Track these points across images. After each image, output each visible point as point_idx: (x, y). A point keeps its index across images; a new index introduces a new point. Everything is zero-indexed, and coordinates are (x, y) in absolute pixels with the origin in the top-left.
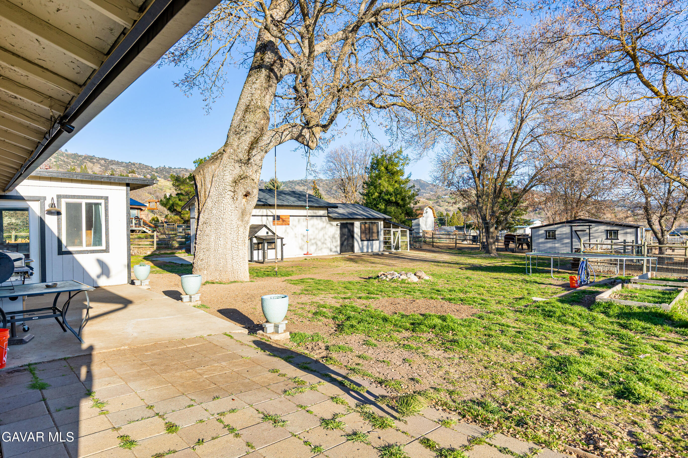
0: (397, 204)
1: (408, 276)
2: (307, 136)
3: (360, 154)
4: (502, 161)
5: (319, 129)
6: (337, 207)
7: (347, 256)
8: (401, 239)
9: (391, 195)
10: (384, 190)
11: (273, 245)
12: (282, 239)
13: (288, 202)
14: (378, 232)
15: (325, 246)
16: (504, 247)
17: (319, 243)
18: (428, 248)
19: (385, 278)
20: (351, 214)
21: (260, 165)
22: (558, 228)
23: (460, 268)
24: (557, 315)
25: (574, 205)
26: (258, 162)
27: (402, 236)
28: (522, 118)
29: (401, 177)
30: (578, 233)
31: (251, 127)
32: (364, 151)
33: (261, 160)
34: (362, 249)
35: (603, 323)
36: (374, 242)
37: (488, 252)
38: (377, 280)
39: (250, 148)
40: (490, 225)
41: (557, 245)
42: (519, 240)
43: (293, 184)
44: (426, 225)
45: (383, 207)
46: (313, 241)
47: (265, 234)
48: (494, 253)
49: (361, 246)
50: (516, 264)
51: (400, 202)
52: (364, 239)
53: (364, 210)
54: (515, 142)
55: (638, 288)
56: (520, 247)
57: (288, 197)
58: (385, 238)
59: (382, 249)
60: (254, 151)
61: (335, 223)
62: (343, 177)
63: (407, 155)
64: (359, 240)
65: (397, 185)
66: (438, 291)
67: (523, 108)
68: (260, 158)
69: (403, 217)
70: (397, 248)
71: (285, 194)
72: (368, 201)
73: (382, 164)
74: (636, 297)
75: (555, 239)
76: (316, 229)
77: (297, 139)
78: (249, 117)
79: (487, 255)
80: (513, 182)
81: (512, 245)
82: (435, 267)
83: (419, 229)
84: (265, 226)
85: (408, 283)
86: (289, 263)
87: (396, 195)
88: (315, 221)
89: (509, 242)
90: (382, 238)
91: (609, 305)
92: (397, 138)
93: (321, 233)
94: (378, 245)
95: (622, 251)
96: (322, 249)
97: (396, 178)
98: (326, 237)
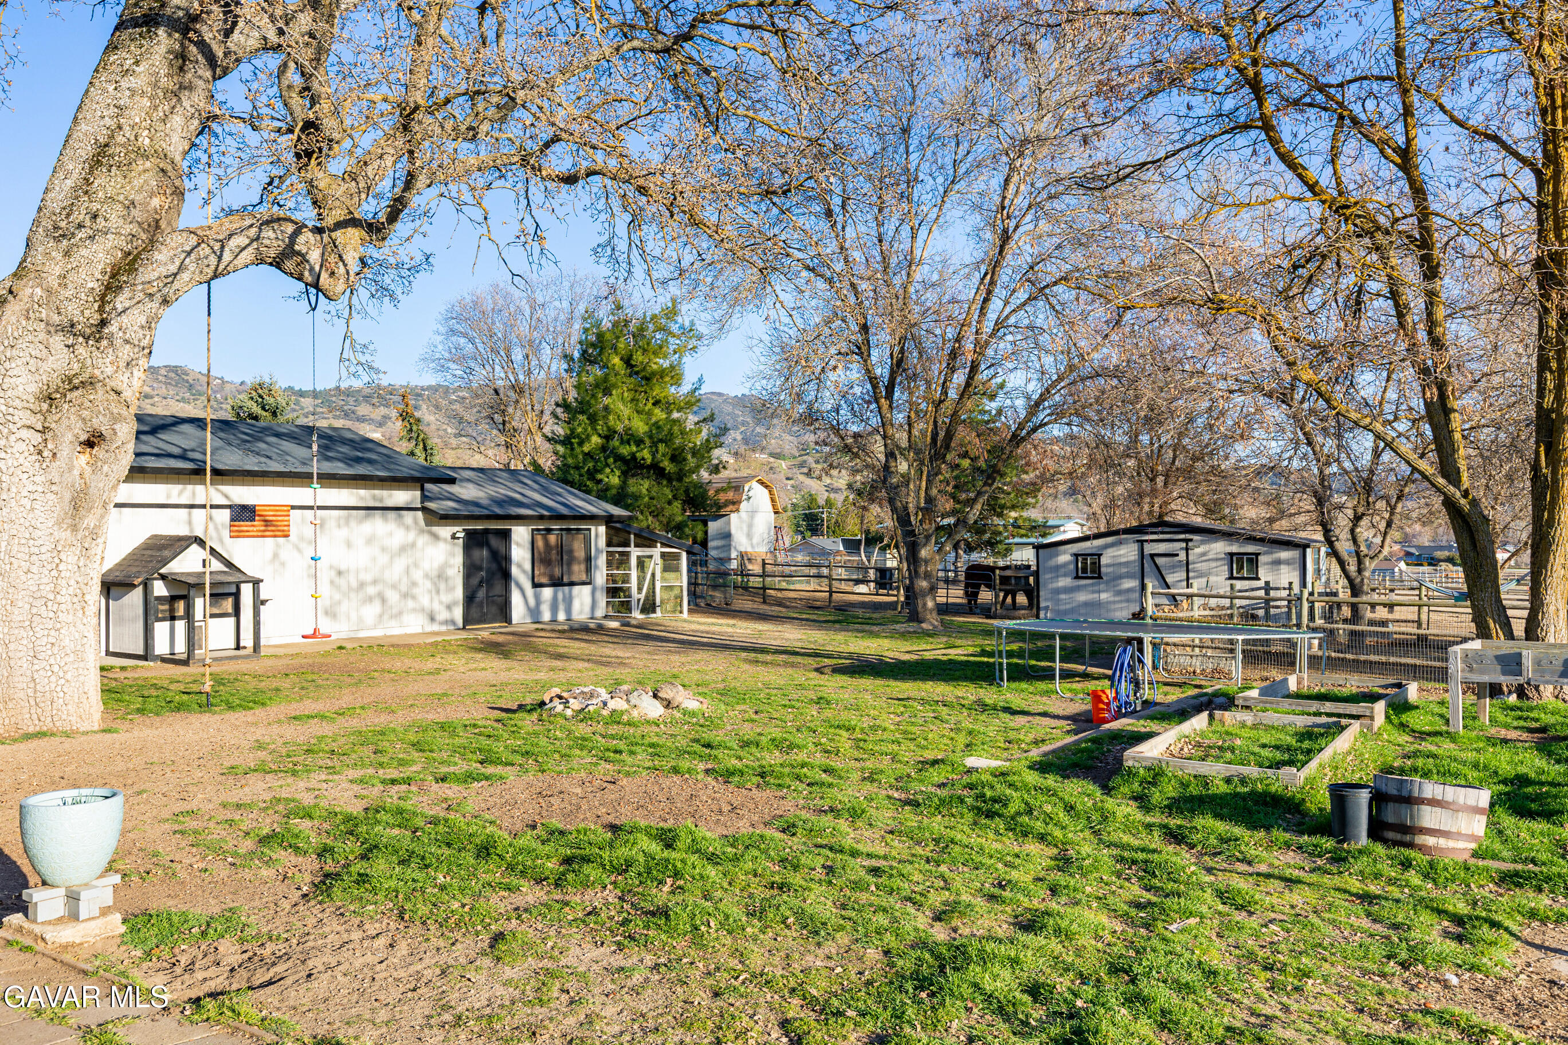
0: (656, 471)
1: (633, 702)
2: (314, 256)
3: (553, 314)
4: (953, 355)
5: (353, 235)
6: (452, 481)
7: (485, 634)
8: (663, 579)
9: (639, 442)
10: (620, 428)
11: (228, 605)
12: (256, 583)
13: (285, 463)
14: (588, 559)
15: (411, 604)
16: (964, 601)
17: (393, 597)
18: (748, 605)
19: (560, 708)
20: (500, 502)
21: (145, 342)
22: (1107, 546)
23: (817, 670)
24: (1012, 809)
25: (1160, 480)
26: (135, 334)
27: (666, 569)
28: (1005, 231)
29: (673, 390)
30: (1160, 561)
31: (113, 218)
32: (565, 304)
33: (149, 326)
34: (534, 613)
35: (1127, 829)
36: (576, 589)
37: (915, 617)
38: (535, 716)
39: (108, 288)
40: (921, 539)
41: (1104, 596)
42: (1005, 580)
43: (351, 400)
44: (749, 536)
45: (615, 480)
46: (371, 590)
47: (199, 569)
48: (932, 620)
49: (532, 602)
50: (983, 653)
51: (667, 465)
52: (544, 580)
53: (545, 490)
54: (986, 300)
55: (1249, 723)
56: (1009, 600)
57: (287, 445)
58: (611, 578)
59: (600, 613)
60: (121, 298)
61: (445, 531)
62: (500, 383)
63: (692, 323)
64: (527, 585)
65: (659, 414)
66: (708, 746)
67: (1007, 202)
68: (142, 320)
69: (676, 511)
70: (649, 607)
71: (278, 435)
72: (570, 461)
73: (614, 348)
74: (1232, 750)
75: (1100, 577)
76: (383, 549)
77: (277, 264)
78: (105, 183)
79: (912, 626)
80: (1000, 412)
81: (986, 596)
82: (745, 667)
83: (728, 547)
84: (201, 542)
85: (630, 724)
86: (280, 663)
87: (654, 445)
88: (379, 526)
89: (978, 587)
90: (600, 577)
91: (1156, 774)
92: (629, 272)
93: (400, 564)
94: (588, 600)
95: (1261, 613)
96: (400, 613)
97: (657, 392)
98: (417, 575)
